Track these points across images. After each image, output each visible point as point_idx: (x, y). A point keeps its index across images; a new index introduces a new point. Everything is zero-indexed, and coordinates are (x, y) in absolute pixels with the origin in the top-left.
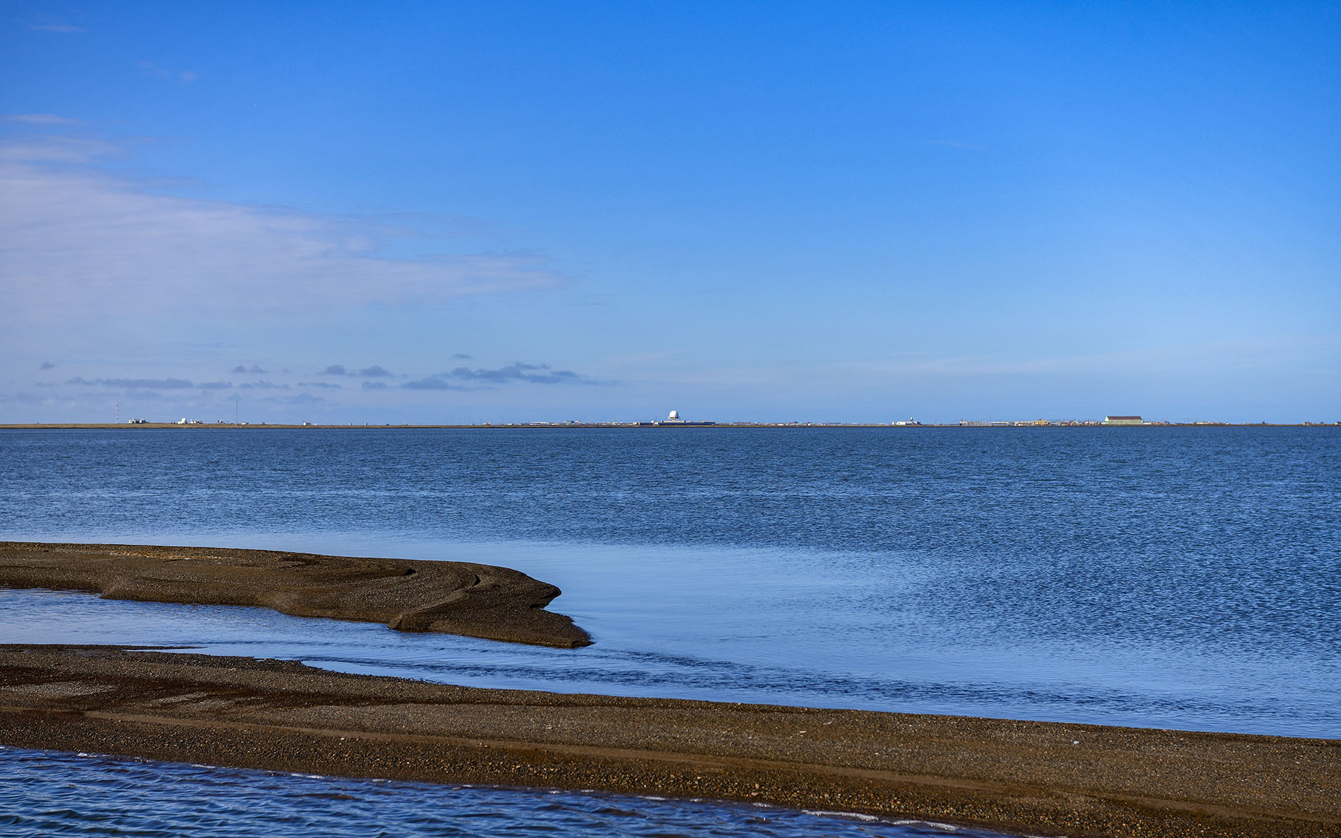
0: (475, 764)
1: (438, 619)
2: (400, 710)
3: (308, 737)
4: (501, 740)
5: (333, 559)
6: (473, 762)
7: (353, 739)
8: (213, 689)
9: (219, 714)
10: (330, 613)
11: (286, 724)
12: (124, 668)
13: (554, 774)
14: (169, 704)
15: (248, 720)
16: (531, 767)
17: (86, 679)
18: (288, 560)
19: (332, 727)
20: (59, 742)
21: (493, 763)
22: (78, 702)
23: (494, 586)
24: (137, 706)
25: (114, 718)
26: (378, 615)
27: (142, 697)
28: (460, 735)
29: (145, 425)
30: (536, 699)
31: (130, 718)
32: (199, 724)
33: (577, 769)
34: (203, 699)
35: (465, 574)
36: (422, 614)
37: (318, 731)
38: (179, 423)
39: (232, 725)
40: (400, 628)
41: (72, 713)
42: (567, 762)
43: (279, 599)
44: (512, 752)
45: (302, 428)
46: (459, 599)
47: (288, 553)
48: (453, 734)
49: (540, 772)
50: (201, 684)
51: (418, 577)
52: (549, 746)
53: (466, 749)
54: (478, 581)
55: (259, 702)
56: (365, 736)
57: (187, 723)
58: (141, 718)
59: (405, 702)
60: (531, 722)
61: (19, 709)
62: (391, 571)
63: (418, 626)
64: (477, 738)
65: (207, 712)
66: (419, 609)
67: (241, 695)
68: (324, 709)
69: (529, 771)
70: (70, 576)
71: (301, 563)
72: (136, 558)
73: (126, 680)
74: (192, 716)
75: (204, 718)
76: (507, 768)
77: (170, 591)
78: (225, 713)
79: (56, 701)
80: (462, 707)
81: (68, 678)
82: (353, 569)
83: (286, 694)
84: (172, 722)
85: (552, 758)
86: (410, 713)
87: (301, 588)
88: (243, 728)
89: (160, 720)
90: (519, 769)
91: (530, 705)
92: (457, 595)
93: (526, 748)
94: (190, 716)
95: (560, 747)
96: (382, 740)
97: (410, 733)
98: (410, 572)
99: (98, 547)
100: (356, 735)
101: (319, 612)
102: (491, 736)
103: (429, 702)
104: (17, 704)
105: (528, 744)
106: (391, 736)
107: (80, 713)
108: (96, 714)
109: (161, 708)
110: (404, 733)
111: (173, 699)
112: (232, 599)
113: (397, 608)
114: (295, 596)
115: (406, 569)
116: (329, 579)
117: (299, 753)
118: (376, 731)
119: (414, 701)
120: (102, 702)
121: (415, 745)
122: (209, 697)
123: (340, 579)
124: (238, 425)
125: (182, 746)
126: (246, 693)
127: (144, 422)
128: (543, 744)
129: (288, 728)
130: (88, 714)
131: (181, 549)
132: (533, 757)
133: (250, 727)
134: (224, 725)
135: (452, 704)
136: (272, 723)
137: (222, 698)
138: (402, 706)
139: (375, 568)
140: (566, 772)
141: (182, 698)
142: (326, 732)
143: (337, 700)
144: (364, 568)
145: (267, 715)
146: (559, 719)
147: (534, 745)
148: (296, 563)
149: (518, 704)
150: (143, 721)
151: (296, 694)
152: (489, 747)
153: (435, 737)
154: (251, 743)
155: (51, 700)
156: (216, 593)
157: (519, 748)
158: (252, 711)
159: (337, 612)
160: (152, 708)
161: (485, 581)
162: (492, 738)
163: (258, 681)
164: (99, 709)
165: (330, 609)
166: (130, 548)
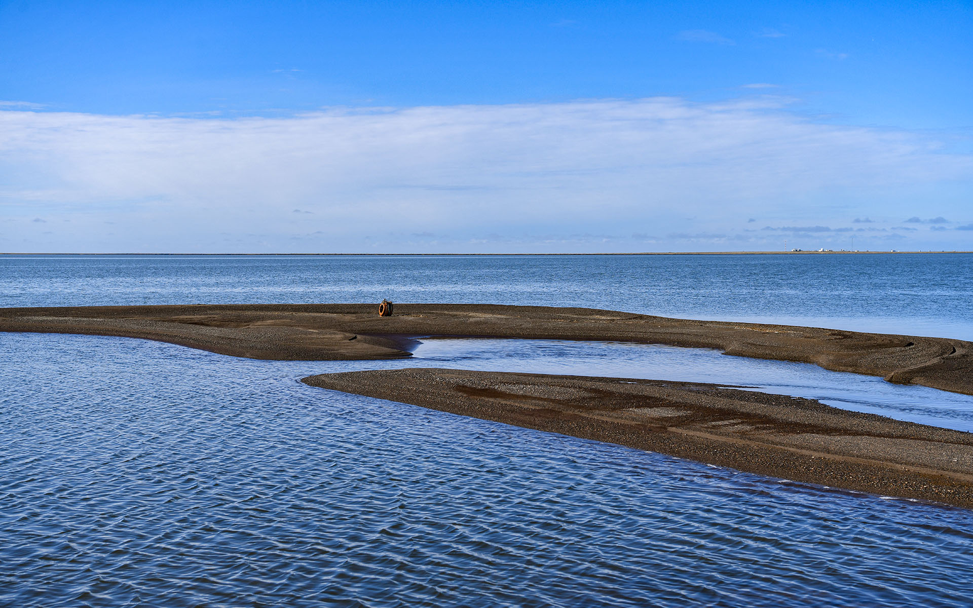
0: (896, 482)
1: (917, 376)
2: (857, 440)
3: (792, 454)
4: (918, 466)
5: (861, 335)
6: (895, 481)
7: (820, 458)
8: (747, 418)
9: (743, 434)
10: (850, 369)
11: (781, 444)
12: (703, 400)
13: (950, 494)
14: (717, 426)
15: (758, 440)
16: (935, 487)
17: (677, 406)
18: (834, 334)
19: (809, 449)
20: (648, 445)
21: (909, 483)
22: (666, 421)
23: (963, 356)
24: (698, 426)
25: (683, 433)
26: (880, 372)
27: (703, 421)
28: (891, 461)
29: (801, 252)
30: (952, 439)
31: (691, 433)
32: (730, 440)
33: (968, 492)
34: (739, 423)
35: (947, 346)
36: (906, 372)
37: (799, 451)
38: (819, 251)
39: (748, 442)
40: (891, 381)
41: (661, 427)
42: (961, 487)
43: (822, 359)
44: (924, 475)
45: (891, 253)
46: (935, 364)
47: (836, 330)
48: (886, 460)
49: (940, 492)
50: (742, 413)
51: (914, 348)
52: (951, 474)
53: (892, 471)
54: (954, 351)
55: (770, 428)
56: (828, 456)
57: (723, 439)
58: (698, 434)
59: (862, 434)
60: (942, 455)
61: (633, 423)
62: (896, 344)
63: (904, 380)
64: (901, 464)
65: (736, 433)
66: (906, 369)
67: (762, 423)
68: (807, 436)
69: (933, 490)
70: (710, 340)
71: (841, 337)
72: (748, 331)
73: (700, 408)
74: (727, 435)
75: (733, 436)
76: (917, 487)
77: (760, 351)
78: (747, 434)
79: (655, 420)
80: (898, 441)
81: (670, 405)
82: (873, 342)
83: (789, 424)
84: (713, 437)
85: (951, 482)
86: (863, 442)
87: (837, 353)
88: (754, 445)
89: (708, 435)
90: (926, 488)
91: (947, 443)
92: (935, 361)
93: (934, 473)
94: (726, 435)
95: (958, 475)
96: (838, 460)
97: (857, 457)
98: (911, 344)
99: (729, 323)
100: (822, 455)
101: (843, 368)
102: (912, 463)
103: (879, 435)
104: (633, 419)
105: (936, 471)
106: (845, 457)
107: (665, 428)
108: (674, 429)
109: (712, 428)
110: (853, 456)
111: (720, 423)
112: (795, 357)
113: (894, 367)
114: (831, 358)
115: (907, 342)
116: (856, 347)
117: (783, 465)
118: (836, 453)
119: (869, 434)
120: (680, 422)
121: (859, 465)
122: (742, 423)
123: (863, 348)
124: (853, 252)
125: (715, 453)
126: (765, 421)
127: (800, 250)
128: (947, 472)
129: (782, 447)
130: (670, 429)
131: (775, 326)
132: (938, 480)
133: (759, 444)
134: (744, 442)
135: (893, 438)
136: (773, 443)
137: (749, 424)
138: (859, 437)
139: (886, 342)
140: (959, 493)
141: (726, 422)
142: (804, 452)
143: (819, 430)
144: (879, 342)
145: (772, 438)
146: (964, 454)
147: (941, 472)
148: (838, 337)
149: (939, 441)
150: (698, 435)
151: (796, 424)
152: (909, 471)
153: (873, 461)
154: (756, 455)
155: (653, 419)
156: (786, 354)
157: (930, 473)
158: (764, 435)
159: (855, 368)
160: (706, 428)
161: (959, 352)
162: (913, 464)
163: (777, 414)
164: (676, 426)
165: (851, 366)
166: (747, 325)
